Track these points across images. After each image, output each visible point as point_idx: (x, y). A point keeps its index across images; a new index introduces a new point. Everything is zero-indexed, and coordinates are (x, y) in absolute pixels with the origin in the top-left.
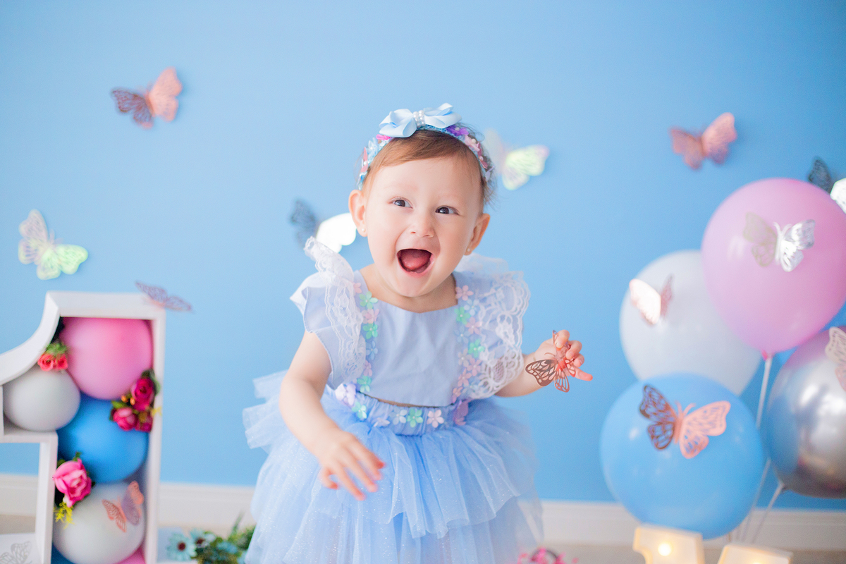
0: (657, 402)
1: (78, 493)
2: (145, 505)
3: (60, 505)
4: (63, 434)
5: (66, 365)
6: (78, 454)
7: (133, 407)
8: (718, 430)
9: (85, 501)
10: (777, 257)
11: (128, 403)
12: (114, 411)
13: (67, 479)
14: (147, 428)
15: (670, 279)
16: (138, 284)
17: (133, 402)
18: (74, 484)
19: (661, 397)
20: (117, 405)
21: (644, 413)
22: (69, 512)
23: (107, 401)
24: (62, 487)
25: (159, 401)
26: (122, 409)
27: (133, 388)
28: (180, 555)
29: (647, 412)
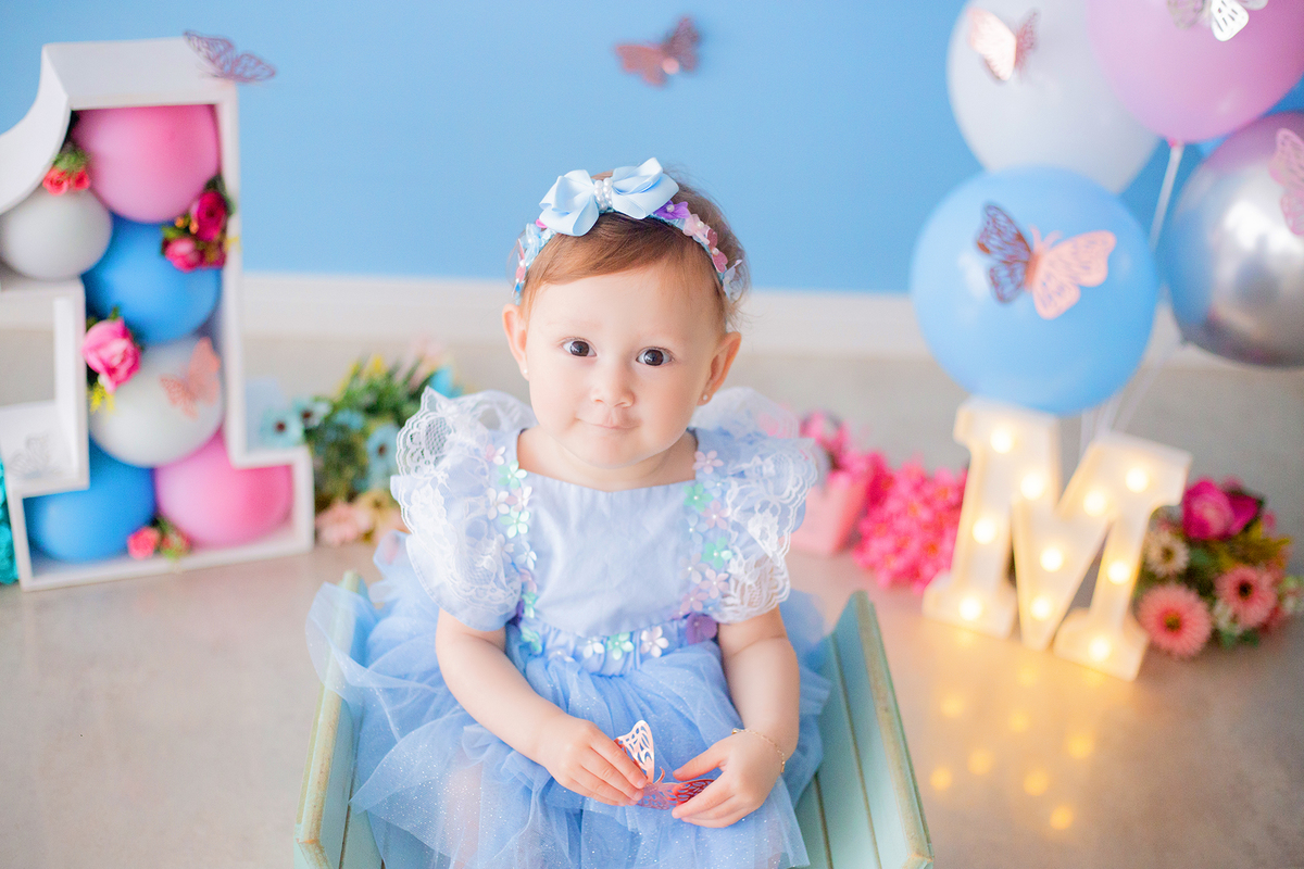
0: (1002, 229)
1: (122, 371)
3: (94, 388)
4: (89, 280)
5: (87, 184)
6: (116, 310)
7: (197, 237)
8: (1095, 276)
11: (187, 231)
12: (166, 244)
13: (104, 353)
14: (218, 266)
15: (1033, 16)
16: (188, 36)
17: (194, 227)
18: (116, 361)
19: (1009, 220)
20: (171, 234)
21: (983, 248)
22: (109, 396)
23: (155, 226)
24: (97, 365)
25: (235, 226)
26: (176, 241)
27: (194, 209)
29: (988, 246)
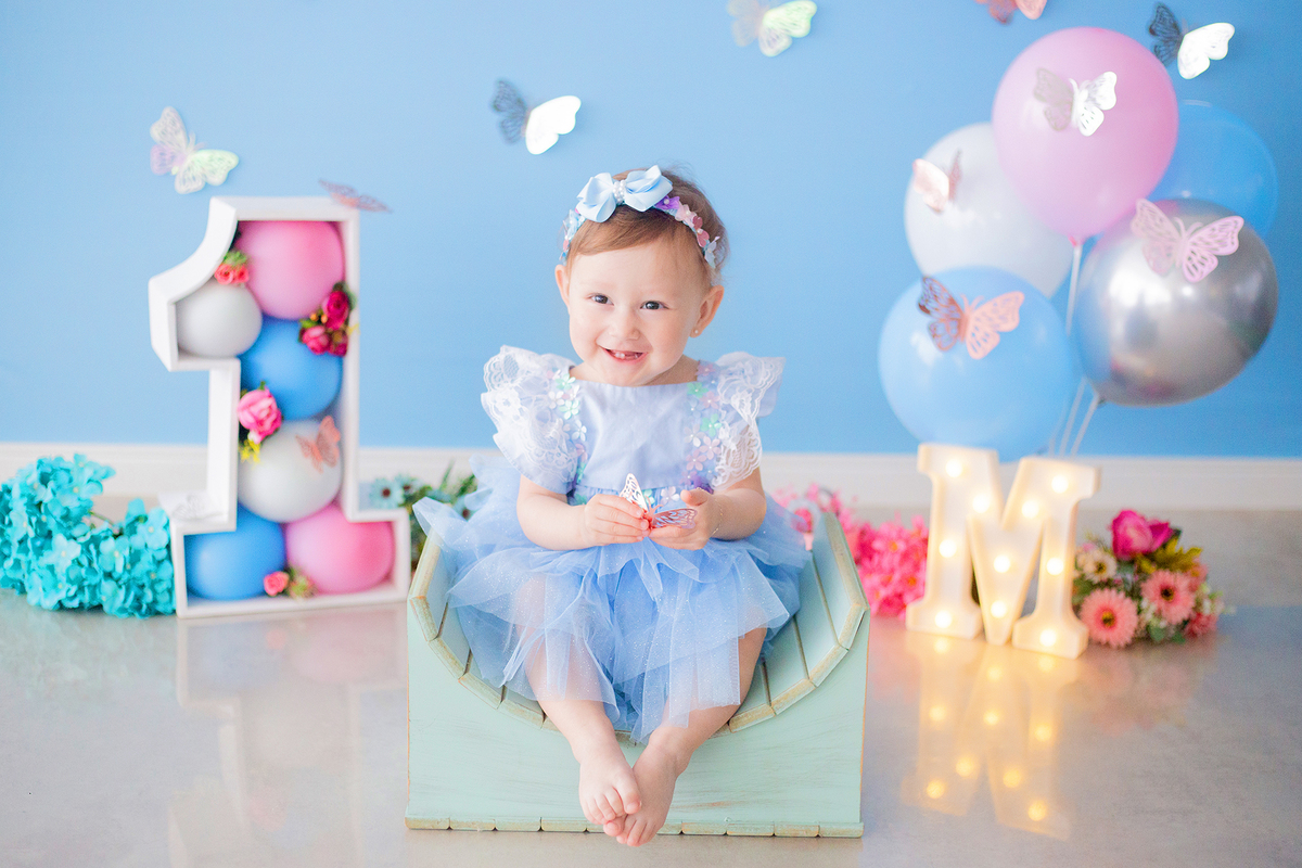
0: (939, 295)
1: (268, 425)
2: (341, 445)
3: (246, 444)
4: (244, 358)
5: (247, 278)
6: (263, 384)
7: (326, 325)
8: (1011, 324)
9: (276, 436)
10: (1074, 119)
11: (319, 322)
12: (303, 332)
13: (254, 409)
14: (342, 351)
15: (959, 154)
16: (323, 182)
17: (324, 319)
18: (263, 415)
19: (943, 289)
21: (923, 308)
22: (256, 449)
23: (295, 321)
24: (247, 420)
25: (355, 318)
26: (312, 328)
27: (325, 304)
28: (386, 502)
29: (927, 307)
